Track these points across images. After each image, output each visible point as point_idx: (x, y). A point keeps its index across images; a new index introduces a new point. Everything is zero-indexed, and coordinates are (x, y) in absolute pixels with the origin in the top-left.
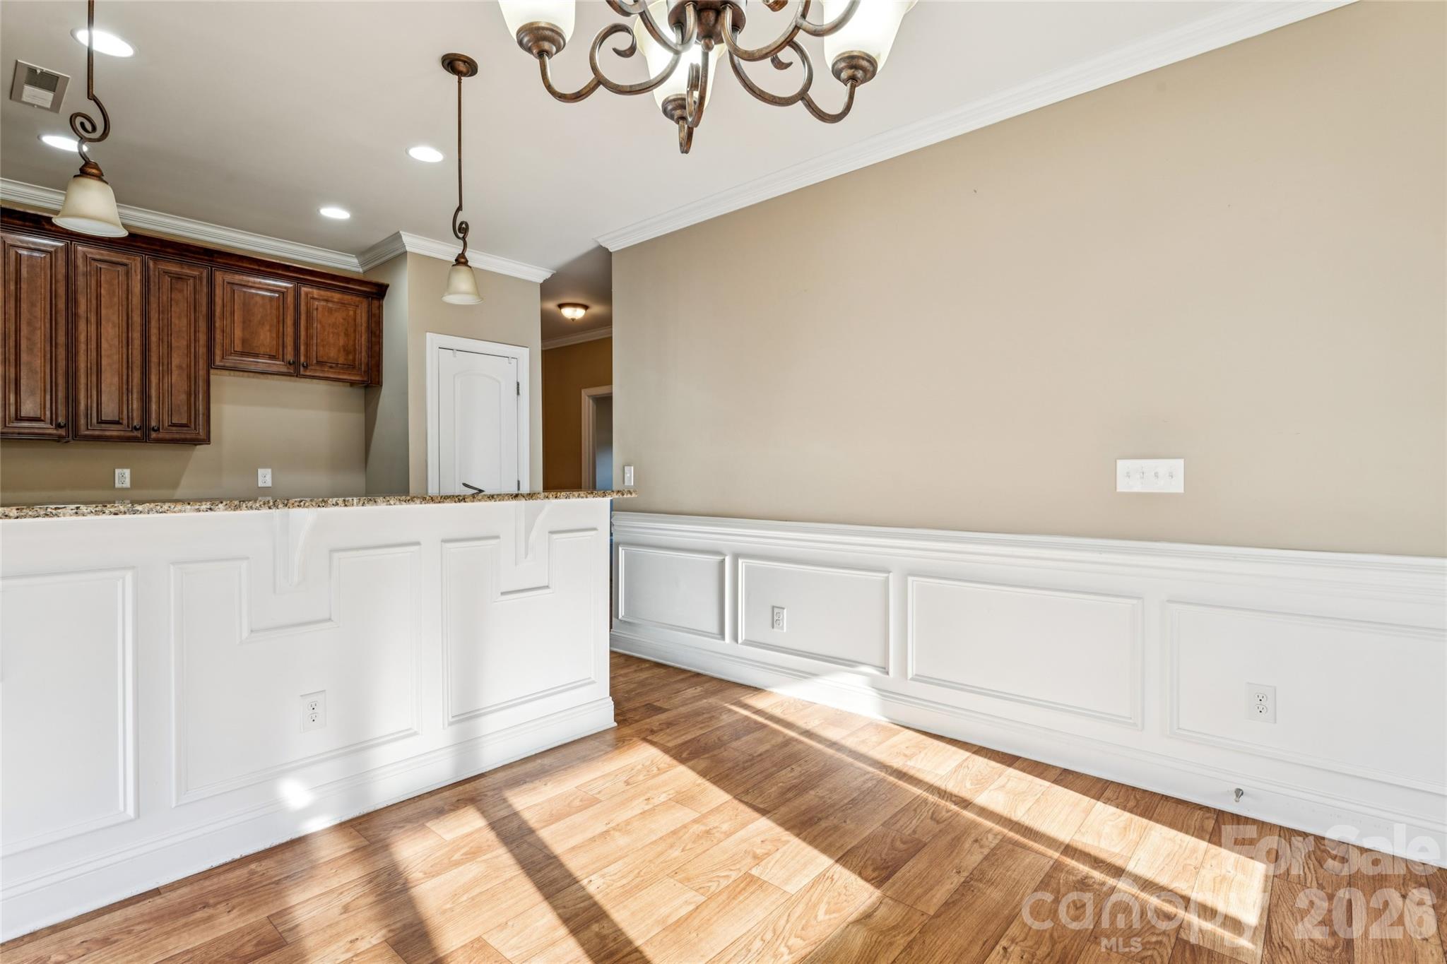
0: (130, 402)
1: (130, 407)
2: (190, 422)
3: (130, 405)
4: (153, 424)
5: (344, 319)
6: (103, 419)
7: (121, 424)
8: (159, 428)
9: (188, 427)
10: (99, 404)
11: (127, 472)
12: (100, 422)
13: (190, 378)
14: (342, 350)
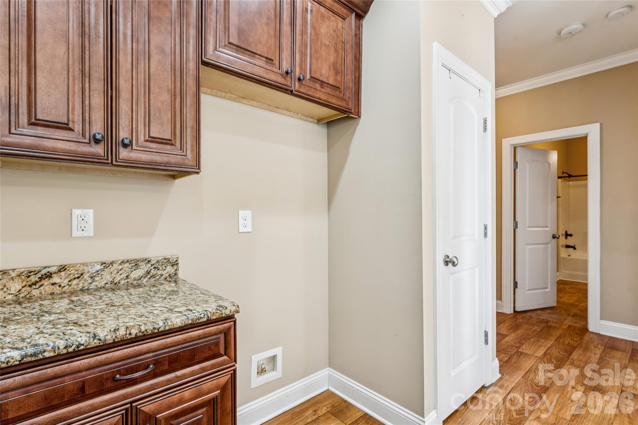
0: (87, 94)
1: (87, 102)
2: (175, 138)
3: (87, 99)
4: (123, 134)
5: (334, 31)
6: (39, 116)
7: (71, 130)
8: (131, 142)
9: (172, 144)
10: (31, 91)
11: (90, 213)
12: (35, 123)
13: (175, 70)
14: (332, 67)
